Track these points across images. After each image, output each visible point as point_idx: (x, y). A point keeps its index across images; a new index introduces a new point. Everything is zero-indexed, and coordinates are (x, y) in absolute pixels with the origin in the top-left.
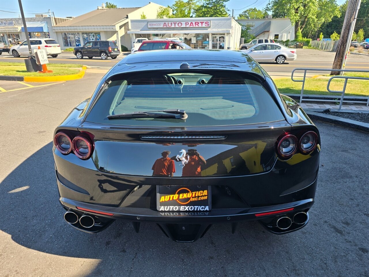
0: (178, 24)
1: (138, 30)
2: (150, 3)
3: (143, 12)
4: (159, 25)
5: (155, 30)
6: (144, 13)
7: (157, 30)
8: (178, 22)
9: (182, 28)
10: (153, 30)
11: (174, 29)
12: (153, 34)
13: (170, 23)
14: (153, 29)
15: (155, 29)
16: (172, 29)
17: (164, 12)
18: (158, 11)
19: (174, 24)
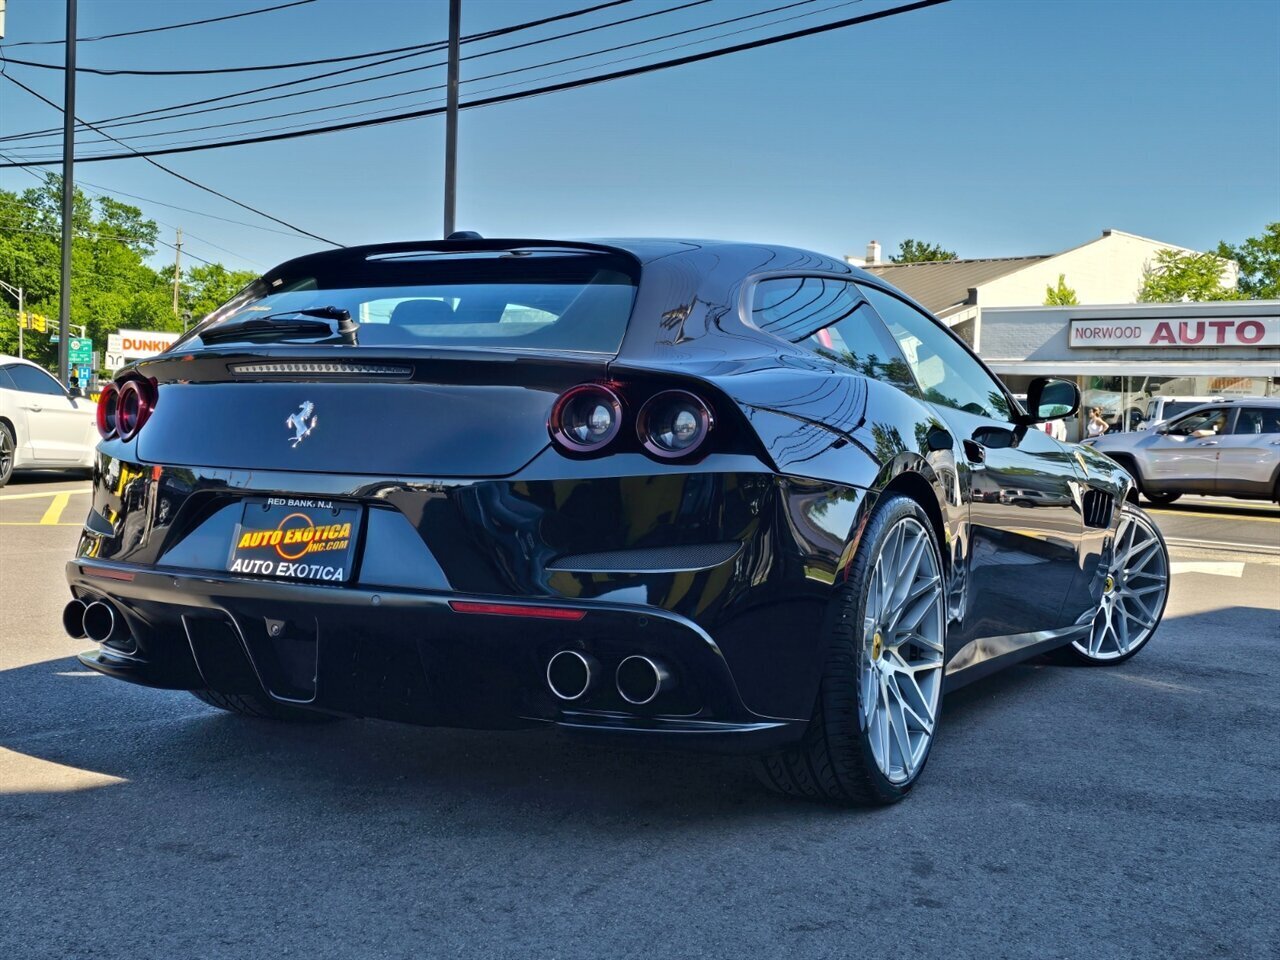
0: (1241, 330)
1: (1017, 356)
2: (1107, 234)
3: (1062, 278)
4: (1128, 332)
5: (1103, 360)
6: (1065, 282)
7: (1117, 359)
8: (1238, 322)
9: (1262, 348)
10: (1094, 359)
11: (1214, 354)
12: (1095, 378)
13: (1193, 324)
14: (1098, 354)
15: (1107, 354)
16: (1206, 354)
17: (1183, 274)
18: (1148, 273)
19: (1215, 329)
